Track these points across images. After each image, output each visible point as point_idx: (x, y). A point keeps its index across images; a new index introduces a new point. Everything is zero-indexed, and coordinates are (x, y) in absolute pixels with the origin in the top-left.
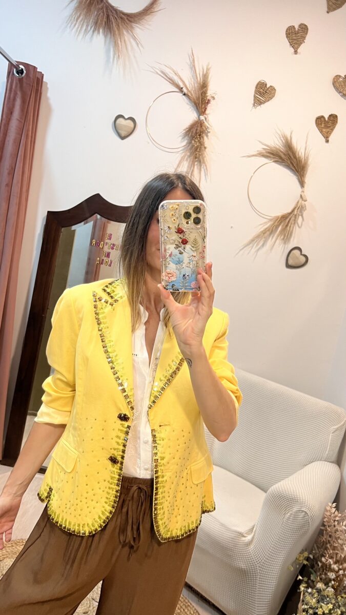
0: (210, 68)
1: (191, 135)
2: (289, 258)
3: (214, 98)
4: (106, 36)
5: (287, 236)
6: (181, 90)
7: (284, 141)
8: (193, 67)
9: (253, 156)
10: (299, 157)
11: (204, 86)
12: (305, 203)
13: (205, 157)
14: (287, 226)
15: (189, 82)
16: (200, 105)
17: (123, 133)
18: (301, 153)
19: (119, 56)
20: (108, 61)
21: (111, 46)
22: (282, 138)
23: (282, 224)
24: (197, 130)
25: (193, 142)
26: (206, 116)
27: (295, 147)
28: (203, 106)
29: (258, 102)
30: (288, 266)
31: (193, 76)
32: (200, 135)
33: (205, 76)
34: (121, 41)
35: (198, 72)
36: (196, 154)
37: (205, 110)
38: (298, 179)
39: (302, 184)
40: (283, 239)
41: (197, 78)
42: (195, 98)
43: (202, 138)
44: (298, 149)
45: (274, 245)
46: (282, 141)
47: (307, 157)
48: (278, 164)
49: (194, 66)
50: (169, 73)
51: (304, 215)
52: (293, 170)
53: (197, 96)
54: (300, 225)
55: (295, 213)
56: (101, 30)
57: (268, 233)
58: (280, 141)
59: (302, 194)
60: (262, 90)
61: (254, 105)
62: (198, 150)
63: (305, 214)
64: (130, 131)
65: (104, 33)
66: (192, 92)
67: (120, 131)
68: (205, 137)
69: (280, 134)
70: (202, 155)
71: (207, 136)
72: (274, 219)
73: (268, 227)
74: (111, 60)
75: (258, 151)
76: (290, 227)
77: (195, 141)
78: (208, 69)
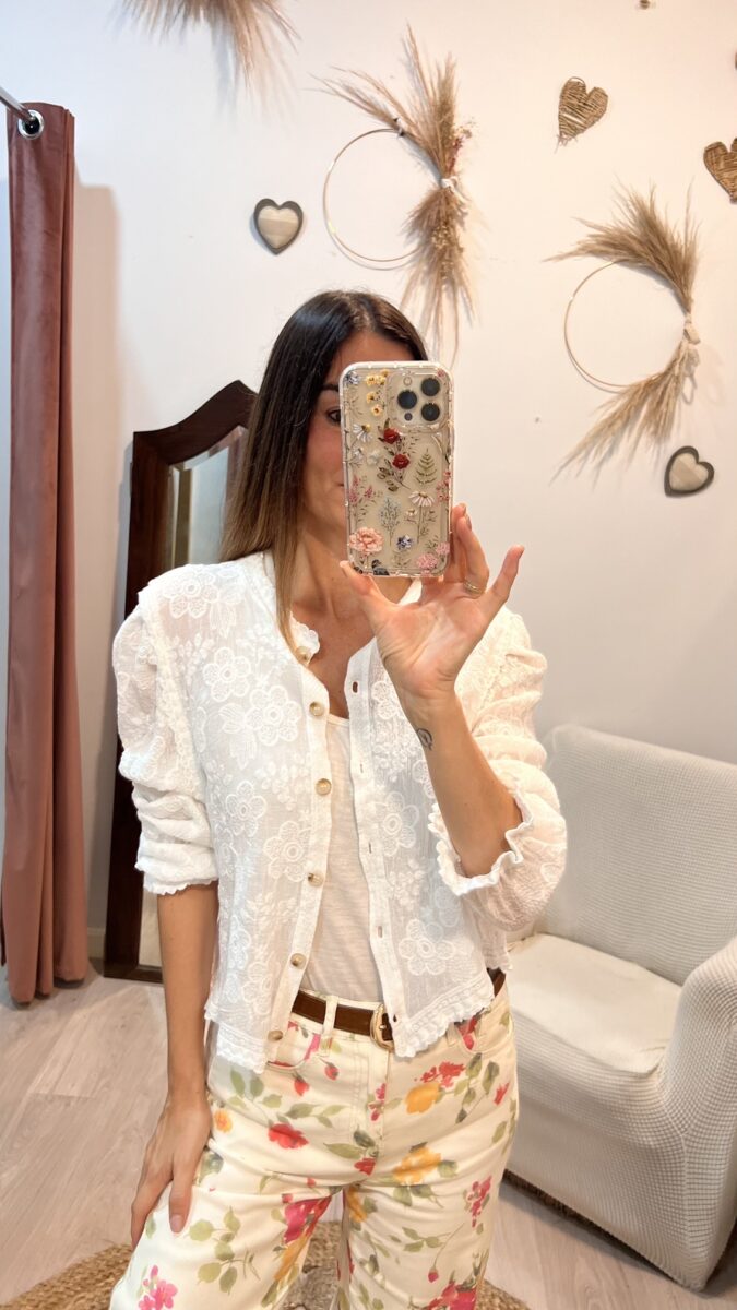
0: (454, 65)
1: (428, 226)
2: (672, 474)
3: (468, 134)
4: (213, 24)
5: (660, 424)
6: (393, 124)
7: (636, 213)
8: (415, 67)
9: (571, 254)
10: (675, 246)
11: (444, 109)
12: (696, 347)
13: (463, 270)
14: (660, 403)
15: (410, 103)
16: (441, 154)
17: (277, 240)
18: (679, 236)
19: (248, 66)
20: (224, 79)
21: (228, 45)
22: (632, 208)
23: (649, 399)
24: (439, 212)
25: (434, 239)
26: (455, 177)
27: (663, 223)
28: (447, 156)
29: (569, 130)
30: (671, 491)
31: (417, 89)
32: (446, 223)
33: (445, 86)
34: (249, 31)
35: (427, 78)
36: (443, 267)
37: (453, 164)
38: (677, 296)
39: (685, 304)
40: (655, 433)
41: (427, 92)
42: (427, 139)
43: (451, 230)
44: (671, 226)
45: (635, 449)
46: (632, 212)
47: (693, 244)
48: (628, 266)
49: (418, 65)
50: (364, 90)
51: (696, 376)
52: (663, 277)
53: (433, 134)
54: (689, 398)
55: (676, 370)
56: (202, 12)
57: (619, 423)
58: (628, 214)
59: (688, 327)
60: (575, 102)
61: (561, 138)
62: (447, 257)
63: (698, 371)
64: (291, 232)
65: (208, 17)
66: (419, 126)
67: (268, 236)
68: (458, 227)
69: (627, 197)
70: (456, 266)
71: (462, 224)
72: (628, 390)
73: (619, 409)
74: (232, 77)
75: (579, 243)
76: (668, 404)
77: (438, 239)
78: (449, 69)
